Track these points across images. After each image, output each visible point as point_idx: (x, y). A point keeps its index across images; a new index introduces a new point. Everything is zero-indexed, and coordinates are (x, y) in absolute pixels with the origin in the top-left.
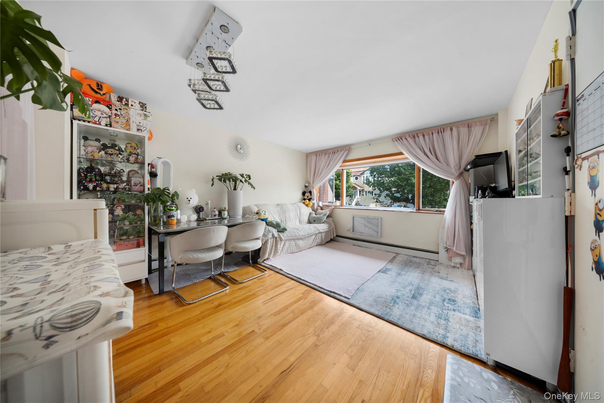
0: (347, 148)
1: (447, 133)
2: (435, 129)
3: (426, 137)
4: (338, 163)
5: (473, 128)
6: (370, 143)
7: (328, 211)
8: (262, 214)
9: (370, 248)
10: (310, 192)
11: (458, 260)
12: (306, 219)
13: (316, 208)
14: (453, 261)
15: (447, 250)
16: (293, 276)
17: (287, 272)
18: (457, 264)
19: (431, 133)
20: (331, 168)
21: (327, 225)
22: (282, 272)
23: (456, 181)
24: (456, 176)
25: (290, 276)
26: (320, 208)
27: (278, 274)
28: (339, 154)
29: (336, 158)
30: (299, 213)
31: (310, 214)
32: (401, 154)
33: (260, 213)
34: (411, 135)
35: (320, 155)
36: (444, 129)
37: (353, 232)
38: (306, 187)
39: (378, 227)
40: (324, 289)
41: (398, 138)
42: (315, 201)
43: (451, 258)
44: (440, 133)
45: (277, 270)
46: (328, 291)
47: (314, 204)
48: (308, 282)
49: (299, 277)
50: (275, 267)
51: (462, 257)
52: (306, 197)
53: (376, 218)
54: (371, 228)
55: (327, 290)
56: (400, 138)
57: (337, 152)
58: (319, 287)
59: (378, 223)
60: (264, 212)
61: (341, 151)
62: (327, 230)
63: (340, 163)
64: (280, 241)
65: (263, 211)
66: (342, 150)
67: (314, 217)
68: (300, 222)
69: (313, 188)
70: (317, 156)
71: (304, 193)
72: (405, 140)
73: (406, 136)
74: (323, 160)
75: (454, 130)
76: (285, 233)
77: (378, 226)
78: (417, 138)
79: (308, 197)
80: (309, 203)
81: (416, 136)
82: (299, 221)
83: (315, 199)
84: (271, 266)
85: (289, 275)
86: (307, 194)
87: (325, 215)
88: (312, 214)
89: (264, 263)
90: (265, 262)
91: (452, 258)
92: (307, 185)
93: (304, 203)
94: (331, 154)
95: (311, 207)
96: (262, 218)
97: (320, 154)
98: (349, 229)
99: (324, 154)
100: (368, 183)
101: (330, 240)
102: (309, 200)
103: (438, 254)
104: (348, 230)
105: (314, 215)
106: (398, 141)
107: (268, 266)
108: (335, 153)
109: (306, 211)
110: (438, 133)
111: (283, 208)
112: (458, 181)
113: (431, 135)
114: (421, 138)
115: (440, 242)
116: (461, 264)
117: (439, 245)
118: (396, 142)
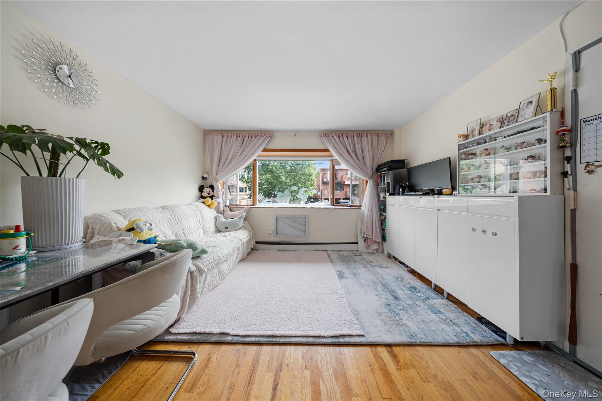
0: (269, 134)
1: (364, 139)
2: (356, 133)
3: (349, 138)
4: (258, 150)
5: (380, 138)
6: (296, 133)
7: (243, 212)
8: (145, 229)
9: (298, 251)
10: (212, 187)
11: (375, 247)
12: (211, 226)
13: (222, 210)
14: (371, 248)
15: (365, 239)
16: (256, 336)
17: (240, 334)
18: (374, 250)
19: (352, 136)
20: (247, 157)
21: (246, 231)
22: (229, 338)
23: (370, 180)
24: (370, 176)
25: (253, 339)
26: (228, 209)
27: (224, 348)
28: (258, 140)
29: (255, 144)
30: (201, 219)
31: (216, 218)
32: (327, 150)
33: (138, 227)
34: (337, 134)
35: (228, 137)
36: (362, 135)
37: (277, 235)
38: (203, 178)
39: (305, 227)
40: (324, 337)
41: (325, 134)
42: (220, 200)
43: (369, 246)
44: (359, 137)
45: (215, 339)
46: (332, 337)
47: (219, 203)
48: (291, 337)
49: (269, 333)
50: (205, 333)
51: (378, 243)
52: (205, 194)
53: (304, 216)
54: (298, 228)
55: (329, 337)
56: (327, 134)
57: (256, 137)
58: (314, 337)
59: (305, 222)
60: (148, 225)
61: (261, 137)
62: (249, 237)
63: (259, 152)
64: (200, 276)
65: (146, 222)
66: (263, 135)
67: (225, 223)
68: (204, 233)
69: (217, 181)
70: (223, 137)
71: (201, 189)
72: (332, 138)
73: (333, 133)
74: (234, 144)
75: (369, 137)
76: (204, 259)
77: (305, 225)
78: (341, 138)
79: (209, 194)
80: (212, 203)
81: (341, 135)
82: (204, 231)
83: (221, 197)
84: (195, 333)
85: (248, 340)
86: (207, 190)
87: (240, 218)
88: (220, 217)
89: (171, 333)
90: (173, 330)
91: (371, 246)
92: (206, 176)
93: (204, 203)
94: (247, 138)
95: (214, 209)
96: (145, 237)
97: (230, 135)
98: (271, 232)
99: (235, 135)
100: (242, 179)
101: (250, 250)
102: (212, 197)
103: (358, 244)
104: (269, 233)
105: (222, 219)
106: (326, 137)
107: (185, 337)
108: (252, 137)
109: (210, 214)
110: (358, 137)
111: (175, 213)
113: (353, 138)
114: (345, 138)
115: (359, 233)
116: (377, 250)
117: (358, 235)
118: (323, 137)
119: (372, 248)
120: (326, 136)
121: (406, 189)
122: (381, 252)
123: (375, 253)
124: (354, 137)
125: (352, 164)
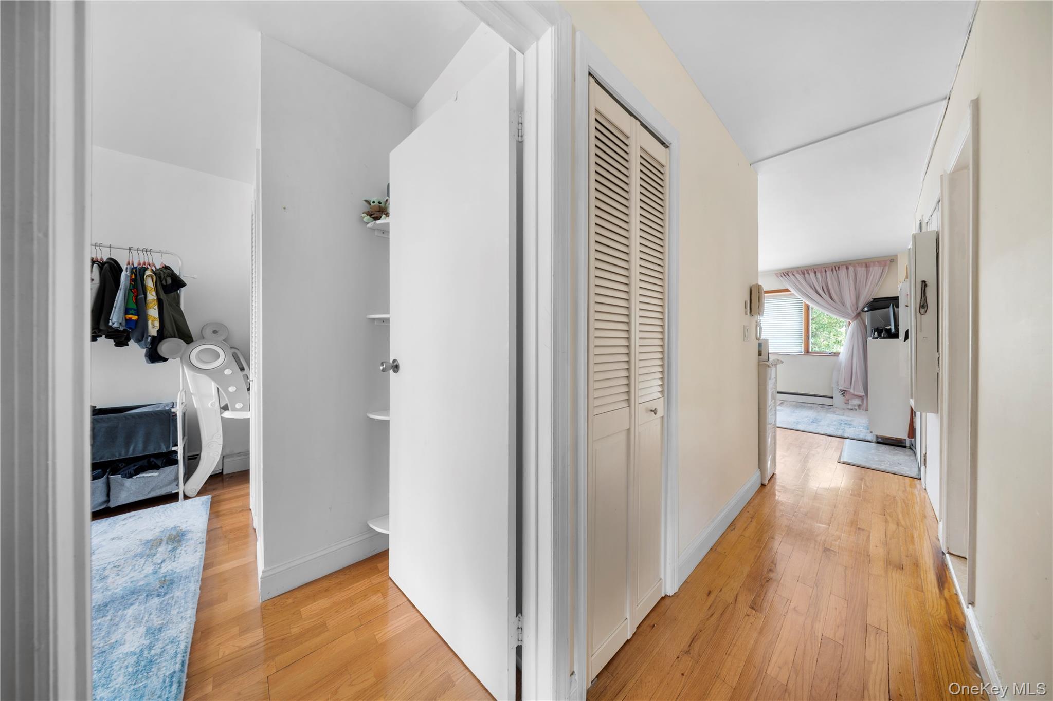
1: (843, 272)
2: (829, 267)
3: (818, 274)
5: (871, 268)
11: (857, 402)
14: (850, 403)
15: (844, 392)
18: (855, 405)
19: (823, 270)
23: (852, 322)
24: (853, 317)
32: (787, 290)
34: (800, 272)
43: (848, 400)
44: (834, 271)
51: (861, 398)
56: (786, 273)
72: (793, 276)
73: (794, 271)
75: (851, 269)
78: (807, 275)
91: (851, 401)
103: (832, 398)
106: (783, 277)
110: (832, 270)
112: (855, 322)
113: (824, 273)
114: (812, 275)
115: (834, 385)
116: (859, 406)
117: (833, 388)
118: (780, 278)
119: (852, 403)
120: (785, 275)
121: (882, 333)
122: (865, 409)
123: (856, 410)
124: (826, 271)
125: (825, 305)
